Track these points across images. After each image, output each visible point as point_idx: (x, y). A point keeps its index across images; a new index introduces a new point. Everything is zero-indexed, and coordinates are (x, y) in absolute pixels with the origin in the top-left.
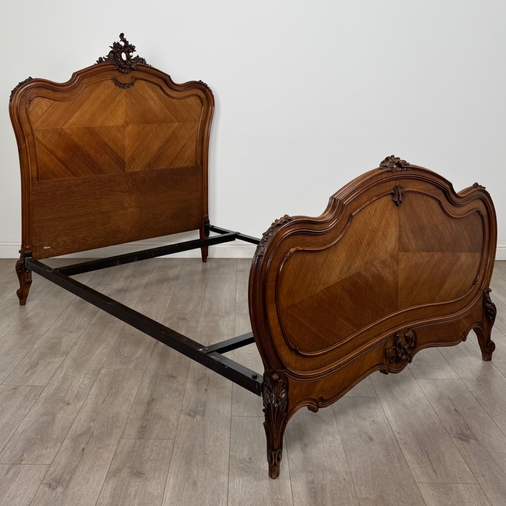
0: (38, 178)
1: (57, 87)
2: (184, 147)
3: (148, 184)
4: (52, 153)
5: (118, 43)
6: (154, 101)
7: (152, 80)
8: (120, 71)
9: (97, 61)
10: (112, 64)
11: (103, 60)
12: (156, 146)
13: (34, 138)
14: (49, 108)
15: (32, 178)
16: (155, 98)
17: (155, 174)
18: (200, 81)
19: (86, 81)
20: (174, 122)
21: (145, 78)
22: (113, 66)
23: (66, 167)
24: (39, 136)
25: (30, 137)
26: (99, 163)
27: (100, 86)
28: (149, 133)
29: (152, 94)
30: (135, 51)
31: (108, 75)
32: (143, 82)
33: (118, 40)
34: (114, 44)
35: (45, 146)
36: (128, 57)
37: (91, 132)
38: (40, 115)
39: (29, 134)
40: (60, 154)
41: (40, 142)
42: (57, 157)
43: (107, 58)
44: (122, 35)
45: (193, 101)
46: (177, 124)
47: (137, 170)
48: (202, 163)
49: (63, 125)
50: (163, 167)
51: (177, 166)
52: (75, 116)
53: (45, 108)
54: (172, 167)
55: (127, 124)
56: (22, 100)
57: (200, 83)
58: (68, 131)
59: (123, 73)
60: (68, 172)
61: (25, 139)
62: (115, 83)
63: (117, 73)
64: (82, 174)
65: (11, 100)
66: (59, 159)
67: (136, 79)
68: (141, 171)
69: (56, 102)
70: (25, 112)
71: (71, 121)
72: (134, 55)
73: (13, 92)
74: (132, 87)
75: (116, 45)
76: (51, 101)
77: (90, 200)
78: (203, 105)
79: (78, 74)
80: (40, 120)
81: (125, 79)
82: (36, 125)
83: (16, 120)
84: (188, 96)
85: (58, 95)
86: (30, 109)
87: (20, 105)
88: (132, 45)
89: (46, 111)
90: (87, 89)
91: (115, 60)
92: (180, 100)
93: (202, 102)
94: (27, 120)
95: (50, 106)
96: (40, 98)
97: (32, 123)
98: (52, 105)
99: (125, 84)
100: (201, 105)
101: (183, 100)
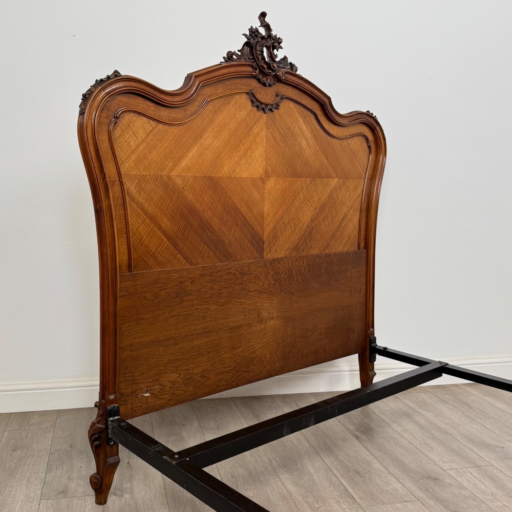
0: (130, 265)
1: (162, 96)
2: (343, 219)
3: (296, 279)
4: (153, 219)
5: (257, 31)
6: (306, 139)
7: (304, 102)
8: (259, 80)
9: (224, 58)
10: (249, 65)
11: (234, 56)
12: (307, 215)
13: (123, 190)
14: (148, 136)
15: (120, 266)
16: (308, 135)
17: (305, 263)
18: (368, 111)
19: (208, 91)
20: (332, 177)
21: (295, 98)
22: (250, 69)
23: (176, 246)
24: (131, 186)
25: (117, 188)
26: (227, 241)
27: (229, 104)
28: (298, 193)
29: (304, 127)
30: (281, 48)
31: (242, 84)
32: (292, 105)
33: (256, 24)
34: (251, 30)
35: (141, 207)
36: (272, 57)
37: (213, 184)
38: (133, 147)
39: (114, 181)
40: (165, 223)
41: (133, 199)
42: (160, 228)
43: (239, 53)
44: (263, 15)
45: (358, 145)
46: (336, 180)
47: (280, 256)
48: (367, 247)
49: (171, 170)
50: (315, 252)
51: (333, 251)
52: (190, 155)
53: (142, 134)
54: (327, 252)
55: (267, 175)
56: (102, 115)
57: (368, 115)
58: (179, 181)
59: (264, 85)
60: (179, 256)
61: (108, 190)
62: (252, 101)
63: (254, 83)
64: (200, 261)
65: (82, 113)
66: (165, 233)
67: (283, 98)
68: (286, 257)
69: (160, 126)
70: (107, 139)
71: (184, 163)
72: (280, 54)
73: (86, 97)
74: (275, 111)
75: (253, 32)
76: (152, 122)
77: (213, 307)
78: (370, 152)
79: (196, 77)
80: (133, 158)
81: (266, 95)
82: (127, 165)
83: (93, 153)
84: (353, 136)
85: (164, 113)
86: (117, 133)
87: (99, 123)
88: (278, 37)
89: (143, 141)
90: (210, 107)
91: (254, 59)
92: (341, 141)
93: (369, 147)
94: (110, 155)
95: (151, 132)
96: (132, 114)
97: (120, 162)
98: (153, 130)
99: (267, 105)
100: (368, 152)
101: (345, 141)
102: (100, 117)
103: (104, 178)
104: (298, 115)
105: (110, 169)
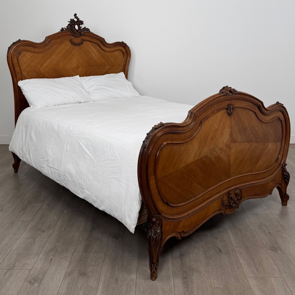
1: (35, 45)
5: (73, 20)
6: (95, 53)
7: (93, 41)
8: (74, 36)
9: (60, 30)
11: (64, 29)
13: (22, 75)
14: (31, 57)
16: (95, 52)
18: (122, 42)
19: (53, 41)
20: (107, 66)
21: (90, 40)
22: (70, 33)
24: (25, 74)
25: (20, 75)
27: (62, 45)
28: (92, 72)
29: (94, 50)
30: (83, 24)
31: (67, 38)
32: (88, 42)
33: (73, 17)
34: (71, 20)
36: (79, 28)
37: (56, 71)
38: (26, 61)
39: (19, 72)
43: (66, 28)
44: (75, 15)
45: (118, 54)
46: (109, 67)
49: (40, 68)
52: (47, 62)
53: (29, 57)
55: (78, 67)
57: (123, 43)
58: (43, 71)
59: (76, 37)
61: (16, 76)
62: (71, 43)
63: (72, 37)
65: (8, 53)
67: (84, 40)
69: (35, 54)
70: (16, 60)
71: (45, 65)
72: (82, 26)
73: (9, 48)
74: (81, 45)
76: (32, 53)
78: (124, 56)
79: (48, 38)
80: (26, 65)
81: (77, 40)
82: (23, 67)
83: (11, 65)
84: (115, 51)
85: (37, 50)
86: (20, 58)
87: (13, 56)
88: (82, 21)
89: (29, 59)
90: (54, 46)
91: (71, 29)
92: (110, 53)
93: (123, 54)
94: (18, 65)
95: (32, 56)
96: (25, 52)
97: (21, 67)
98: (33, 56)
99: (77, 44)
100: (123, 56)
101: (112, 53)
102: (14, 53)
103: (15, 72)
104: (91, 46)
105: (17, 69)
